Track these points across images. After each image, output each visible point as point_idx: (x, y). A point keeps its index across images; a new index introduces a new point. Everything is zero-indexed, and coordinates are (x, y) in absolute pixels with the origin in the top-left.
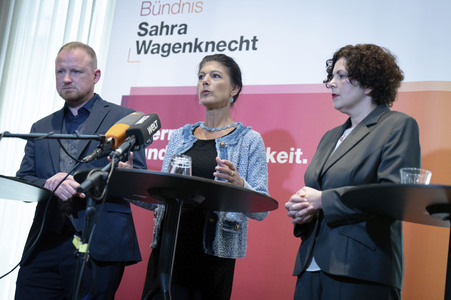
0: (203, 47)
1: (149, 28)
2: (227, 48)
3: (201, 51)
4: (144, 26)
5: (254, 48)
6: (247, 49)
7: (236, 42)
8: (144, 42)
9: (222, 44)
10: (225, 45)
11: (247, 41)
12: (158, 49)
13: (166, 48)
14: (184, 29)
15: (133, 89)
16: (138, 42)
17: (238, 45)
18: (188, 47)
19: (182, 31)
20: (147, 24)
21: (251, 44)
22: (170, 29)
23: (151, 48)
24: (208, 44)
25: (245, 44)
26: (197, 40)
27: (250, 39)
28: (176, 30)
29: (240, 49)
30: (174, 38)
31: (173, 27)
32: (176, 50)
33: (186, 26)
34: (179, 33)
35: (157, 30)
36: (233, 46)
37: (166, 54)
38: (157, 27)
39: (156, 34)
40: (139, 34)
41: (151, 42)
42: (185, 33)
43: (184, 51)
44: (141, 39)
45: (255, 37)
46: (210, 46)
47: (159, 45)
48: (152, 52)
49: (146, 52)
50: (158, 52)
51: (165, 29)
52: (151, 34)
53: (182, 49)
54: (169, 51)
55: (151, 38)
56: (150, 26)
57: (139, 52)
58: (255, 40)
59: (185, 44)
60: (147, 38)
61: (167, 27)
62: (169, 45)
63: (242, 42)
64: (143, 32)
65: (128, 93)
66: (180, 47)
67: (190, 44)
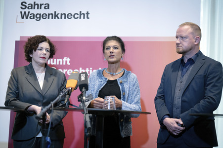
0: (59, 16)
1: (27, 5)
2: (73, 17)
3: (58, 18)
4: (24, 4)
5: (88, 18)
6: (84, 18)
7: (78, 14)
8: (25, 13)
9: (70, 15)
10: (72, 15)
11: (84, 14)
12: (34, 16)
13: (38, 16)
14: (47, 6)
15: (21, 37)
16: (21, 12)
17: (79, 16)
18: (51, 16)
19: (47, 7)
20: (26, 3)
21: (86, 15)
22: (40, 6)
23: (29, 16)
24: (62, 15)
25: (82, 16)
26: (55, 12)
27: (85, 13)
28: (43, 7)
29: (80, 18)
30: (42, 11)
31: (41, 5)
32: (44, 17)
33: (48, 5)
34: (45, 8)
35: (32, 6)
36: (76, 16)
37: (38, 19)
38: (32, 5)
39: (32, 8)
40: (21, 8)
41: (29, 12)
42: (48, 8)
43: (49, 18)
44: (23, 11)
45: (88, 12)
46: (63, 16)
47: (34, 14)
48: (30, 18)
49: (27, 18)
50: (34, 18)
51: (36, 6)
52: (28, 8)
53: (47, 17)
54: (40, 18)
55: (29, 10)
56: (28, 4)
57: (23, 18)
58: (88, 13)
59: (49, 14)
60: (27, 10)
61: (38, 5)
62: (40, 14)
63: (81, 14)
64: (24, 7)
65: (19, 40)
66: (46, 16)
67: (52, 14)
